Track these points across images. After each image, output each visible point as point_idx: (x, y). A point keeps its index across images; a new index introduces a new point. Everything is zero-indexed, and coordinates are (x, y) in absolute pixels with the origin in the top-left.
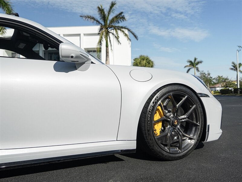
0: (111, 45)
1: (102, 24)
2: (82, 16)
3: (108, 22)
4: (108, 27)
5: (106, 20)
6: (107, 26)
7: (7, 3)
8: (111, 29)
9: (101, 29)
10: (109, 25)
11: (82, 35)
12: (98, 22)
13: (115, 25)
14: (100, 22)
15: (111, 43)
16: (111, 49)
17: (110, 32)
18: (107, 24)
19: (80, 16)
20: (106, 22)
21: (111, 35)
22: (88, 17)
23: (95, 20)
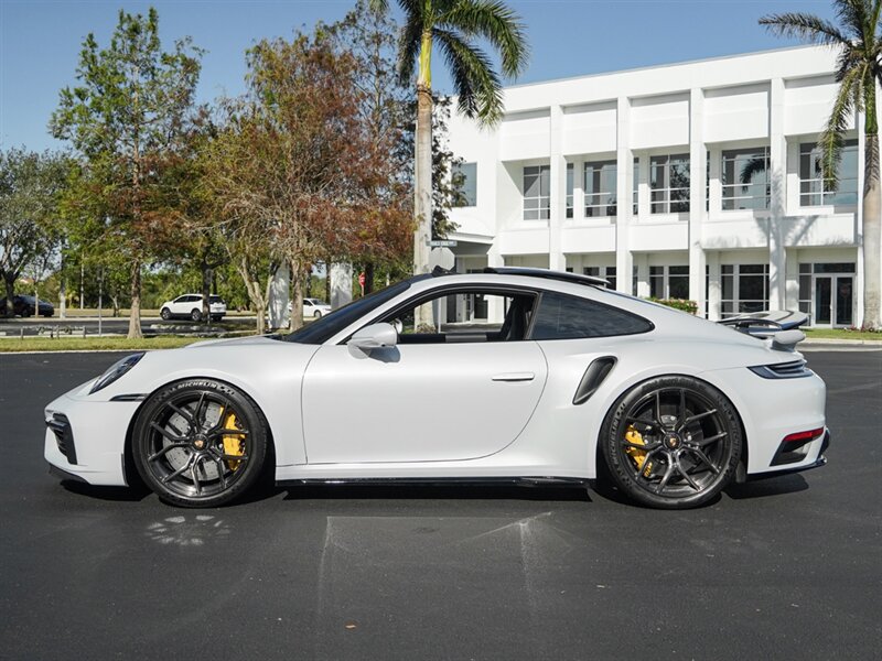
1: (850, 44)
2: (769, 19)
3: (878, 32)
4: (878, 53)
5: (868, 26)
7: (506, 19)
9: (848, 60)
11: (777, 85)
12: (836, 36)
14: (842, 35)
18: (870, 40)
19: (760, 23)
20: (866, 32)
22: (791, 23)
23: (821, 29)
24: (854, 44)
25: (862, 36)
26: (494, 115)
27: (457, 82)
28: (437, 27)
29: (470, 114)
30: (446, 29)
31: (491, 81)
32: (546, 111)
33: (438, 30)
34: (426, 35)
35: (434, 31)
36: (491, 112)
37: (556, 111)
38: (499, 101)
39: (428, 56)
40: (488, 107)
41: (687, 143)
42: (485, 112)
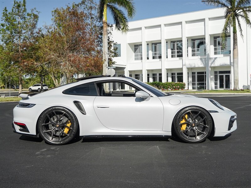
0: (241, 29)
1: (228, 7)
2: (204, 0)
3: (236, 4)
4: (236, 10)
5: (233, 2)
6: (235, 8)
8: (239, 11)
9: (228, 12)
10: (237, 7)
11: (207, 20)
12: (224, 5)
13: (245, 6)
14: (226, 5)
15: (241, 27)
16: (242, 34)
17: (239, 15)
18: (234, 6)
19: (202, 1)
20: (232, 4)
21: (240, 18)
22: (211, 1)
23: (220, 3)
24: (229, 7)
25: (231, 5)
26: (126, 29)
27: (115, 20)
28: (108, 4)
29: (119, 29)
30: (111, 4)
31: (125, 20)
32: (140, 29)
33: (109, 5)
34: (105, 6)
35: (108, 5)
36: (125, 29)
37: (143, 28)
38: (127, 25)
39: (106, 13)
40: (124, 27)
41: (181, 37)
42: (123, 28)
